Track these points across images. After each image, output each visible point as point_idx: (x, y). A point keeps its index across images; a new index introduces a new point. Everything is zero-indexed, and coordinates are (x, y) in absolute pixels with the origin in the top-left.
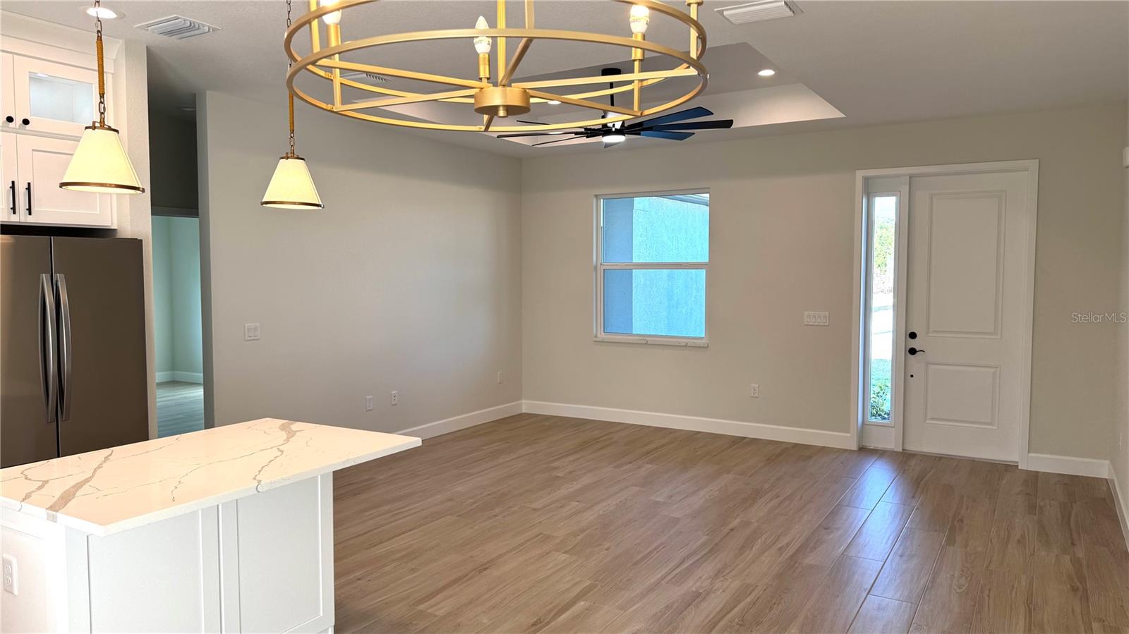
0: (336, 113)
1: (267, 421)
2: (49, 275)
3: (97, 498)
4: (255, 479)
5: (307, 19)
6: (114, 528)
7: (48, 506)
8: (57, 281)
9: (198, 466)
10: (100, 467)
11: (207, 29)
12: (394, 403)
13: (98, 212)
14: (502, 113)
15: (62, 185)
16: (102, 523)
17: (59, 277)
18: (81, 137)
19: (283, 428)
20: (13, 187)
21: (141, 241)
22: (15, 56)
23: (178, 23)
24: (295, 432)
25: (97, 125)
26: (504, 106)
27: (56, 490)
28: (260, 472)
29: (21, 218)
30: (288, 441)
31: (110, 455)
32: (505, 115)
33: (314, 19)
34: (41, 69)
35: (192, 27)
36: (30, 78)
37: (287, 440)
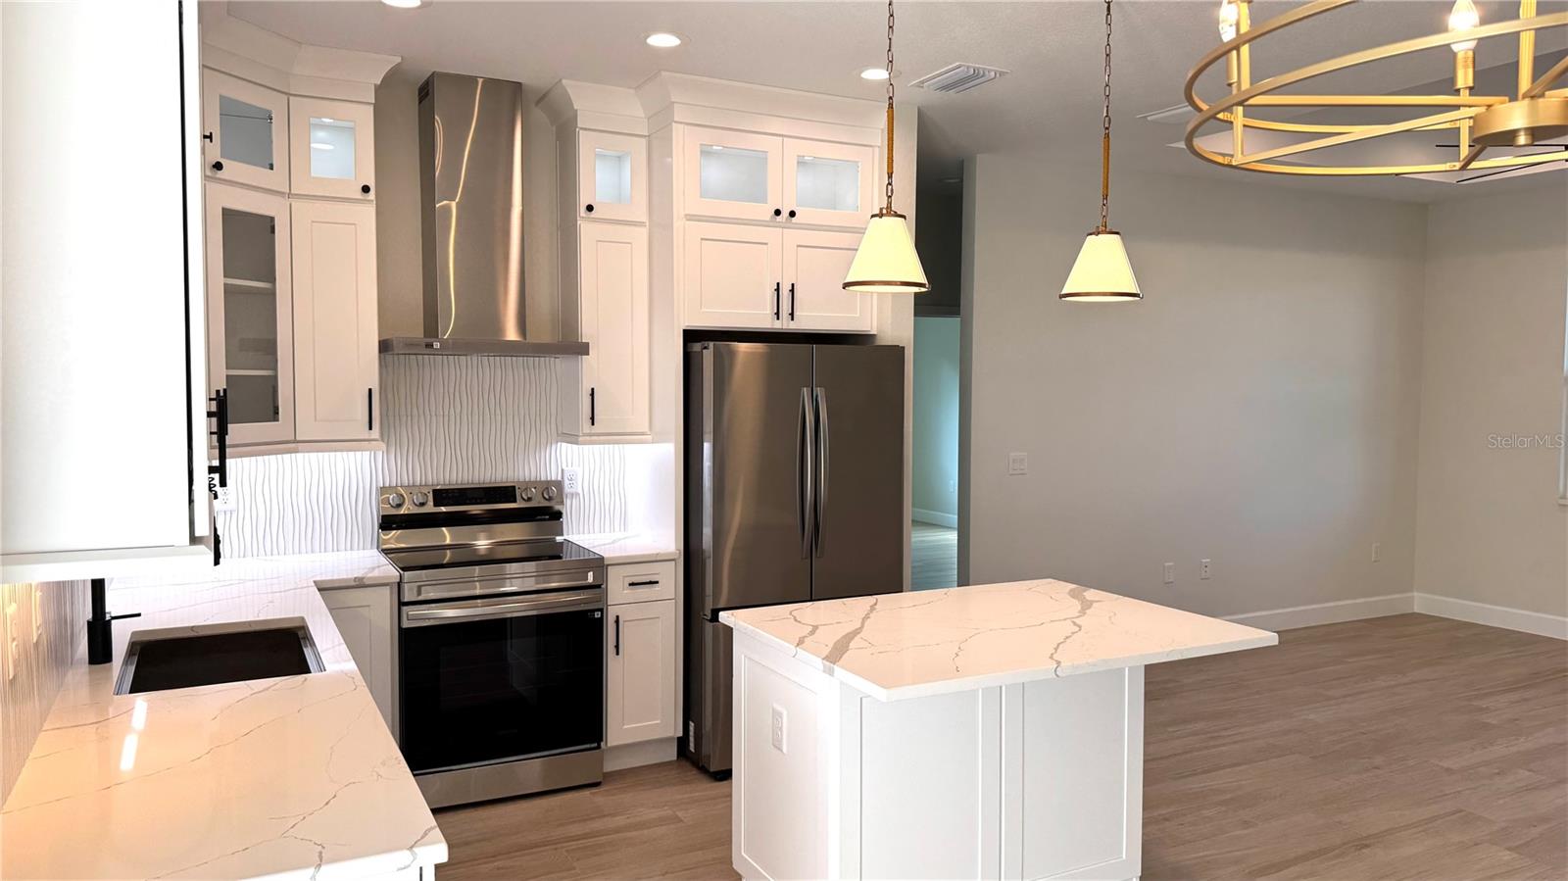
0: (1235, 167)
1: (1050, 583)
2: (810, 389)
3: (872, 654)
4: (1051, 657)
5: (1234, 45)
6: (897, 693)
7: (824, 656)
8: (817, 396)
9: (977, 632)
10: (867, 617)
11: (993, 74)
12: (1203, 575)
13: (858, 315)
14: (1522, 139)
15: (846, 285)
16: (885, 684)
17: (819, 391)
18: (866, 229)
19: (1073, 594)
20: (778, 290)
21: (903, 348)
22: (785, 139)
23: (961, 73)
24: (1092, 602)
25: (884, 211)
26: (1526, 129)
27: (828, 637)
28: (1056, 649)
29: (784, 325)
30: (1085, 613)
31: (876, 604)
32: (1529, 142)
33: (1244, 43)
34: (809, 150)
35: (976, 75)
36: (798, 162)
37: (1083, 612)
